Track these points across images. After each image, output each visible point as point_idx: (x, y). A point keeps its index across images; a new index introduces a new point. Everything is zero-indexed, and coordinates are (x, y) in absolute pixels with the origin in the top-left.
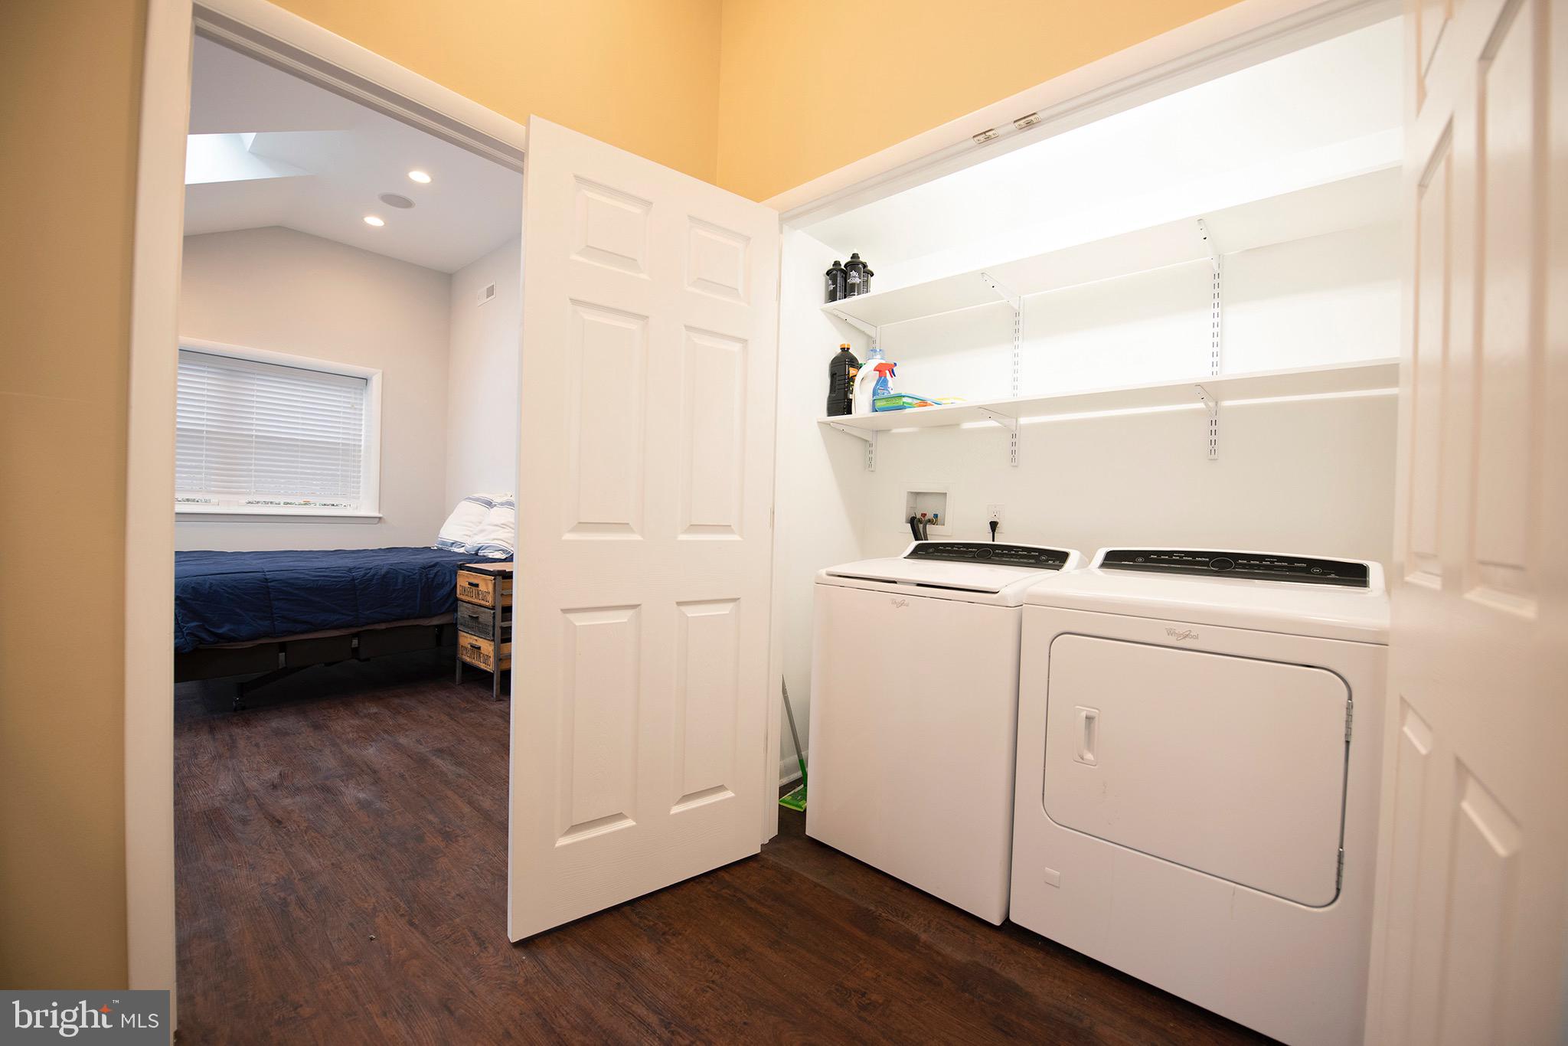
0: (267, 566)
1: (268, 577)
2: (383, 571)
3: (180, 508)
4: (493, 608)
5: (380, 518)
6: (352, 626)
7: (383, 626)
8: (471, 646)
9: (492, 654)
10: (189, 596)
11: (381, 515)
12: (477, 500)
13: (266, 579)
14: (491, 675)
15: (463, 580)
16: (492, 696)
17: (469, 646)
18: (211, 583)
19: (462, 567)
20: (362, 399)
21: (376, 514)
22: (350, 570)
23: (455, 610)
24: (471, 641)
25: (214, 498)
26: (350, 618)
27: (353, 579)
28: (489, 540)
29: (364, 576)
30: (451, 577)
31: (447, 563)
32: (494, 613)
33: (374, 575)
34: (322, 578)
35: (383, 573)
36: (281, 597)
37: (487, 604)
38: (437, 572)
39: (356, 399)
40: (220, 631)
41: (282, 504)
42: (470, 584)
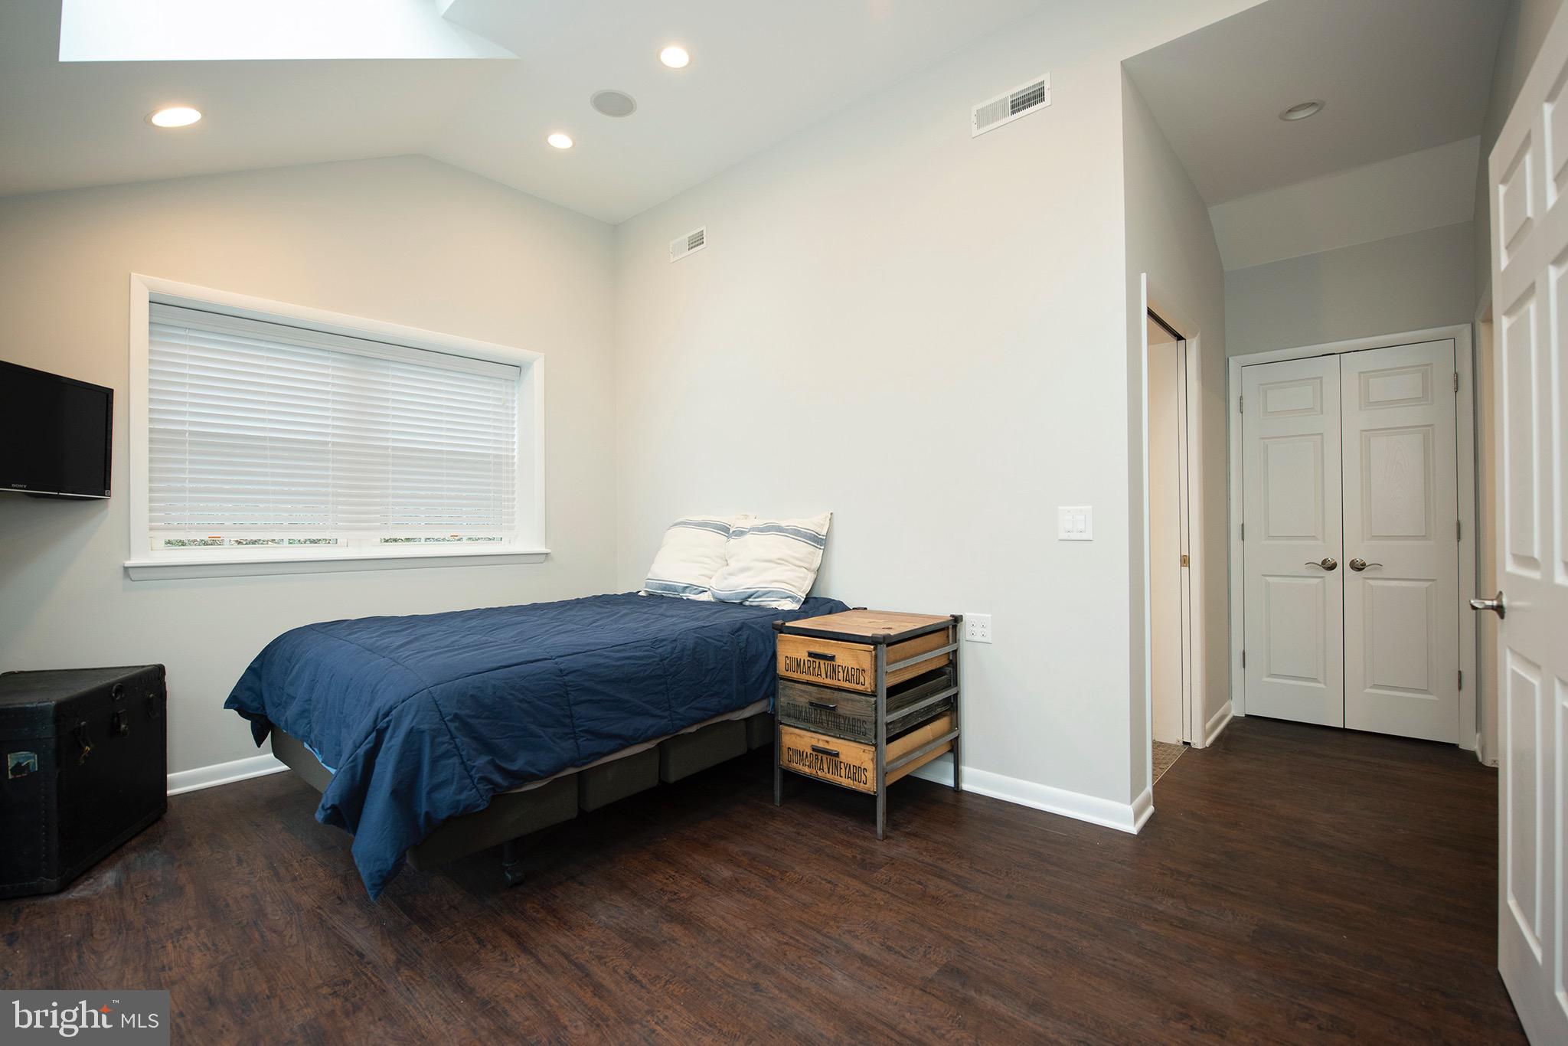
1: (562, 666)
2: (690, 644)
4: (874, 694)
5: (547, 554)
6: (665, 734)
7: (693, 729)
8: (814, 750)
9: (870, 766)
10: (467, 712)
11: (548, 551)
12: (703, 525)
13: (561, 671)
14: (871, 799)
15: (791, 651)
16: (876, 832)
17: (809, 751)
18: (494, 685)
19: (782, 629)
20: (514, 394)
22: (653, 644)
23: (773, 694)
24: (815, 743)
26: (664, 722)
27: (662, 660)
28: (765, 582)
29: (672, 653)
30: (765, 644)
31: (753, 623)
32: (876, 702)
33: (683, 650)
34: (627, 662)
35: (691, 646)
36: (583, 698)
37: (860, 687)
38: (748, 638)
39: (507, 393)
42: (810, 654)
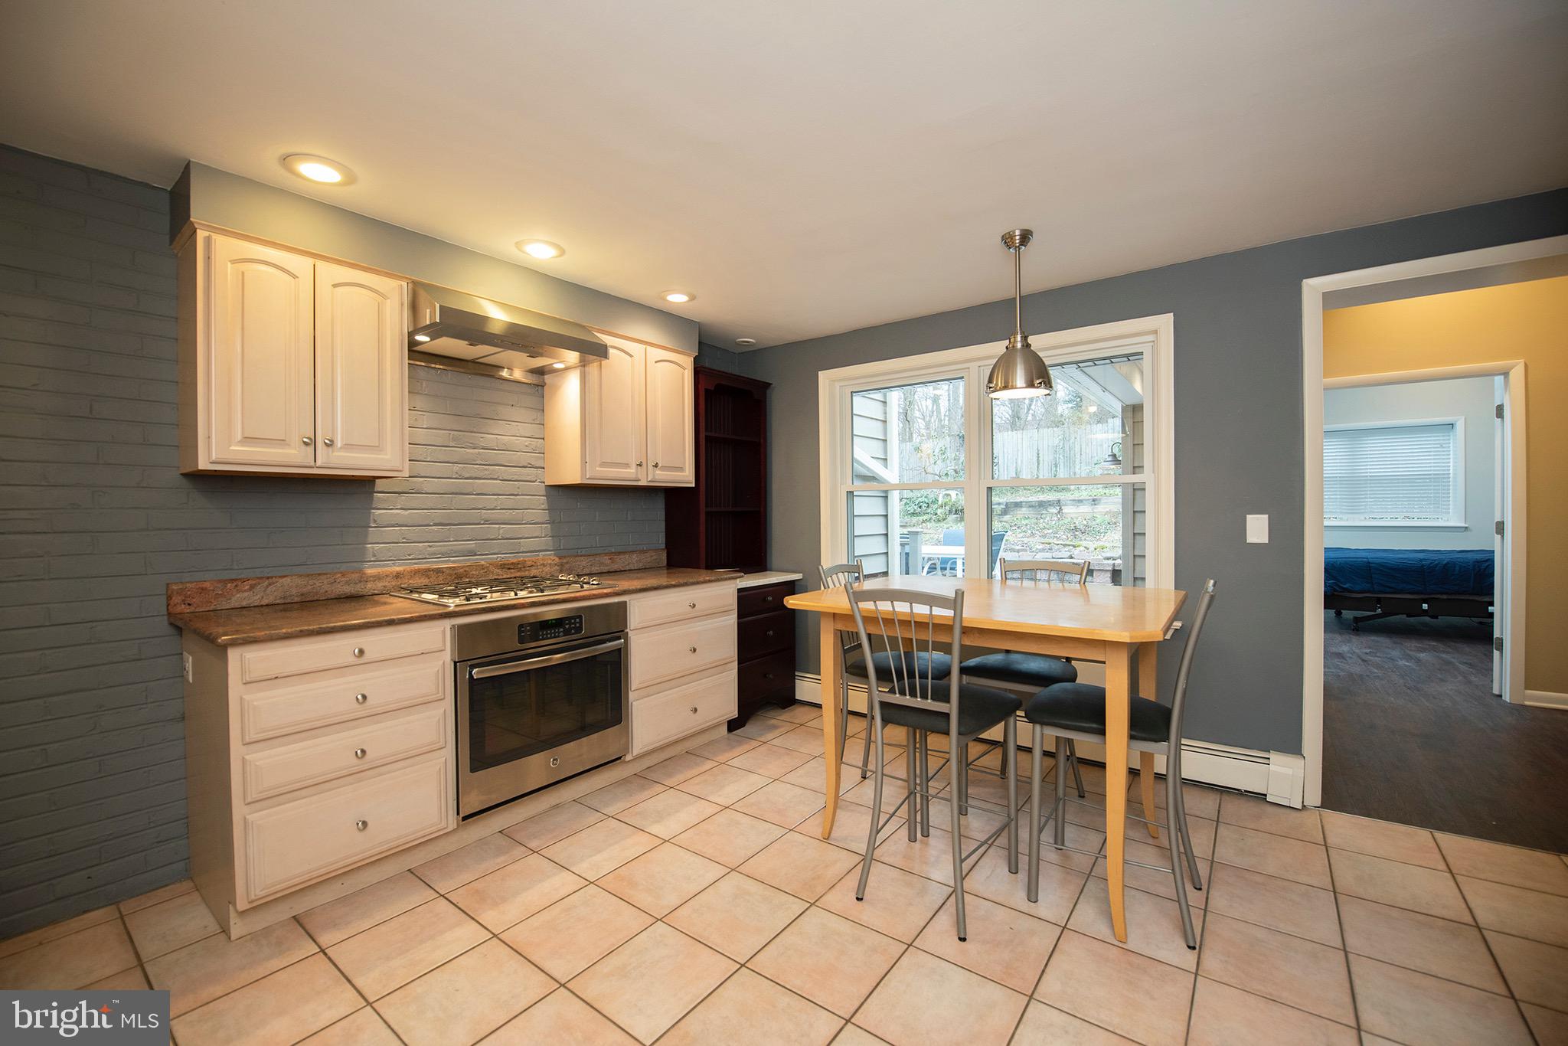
0: (1370, 555)
3: (1326, 523)
5: (1466, 528)
6: (1422, 594)
7: (1445, 597)
11: (1467, 525)
13: (1370, 563)
20: (1449, 436)
21: (1464, 525)
22: (1421, 560)
25: (1345, 517)
27: (1423, 566)
29: (1431, 565)
39: (1444, 440)
40: (1345, 586)
41: (1389, 519)
